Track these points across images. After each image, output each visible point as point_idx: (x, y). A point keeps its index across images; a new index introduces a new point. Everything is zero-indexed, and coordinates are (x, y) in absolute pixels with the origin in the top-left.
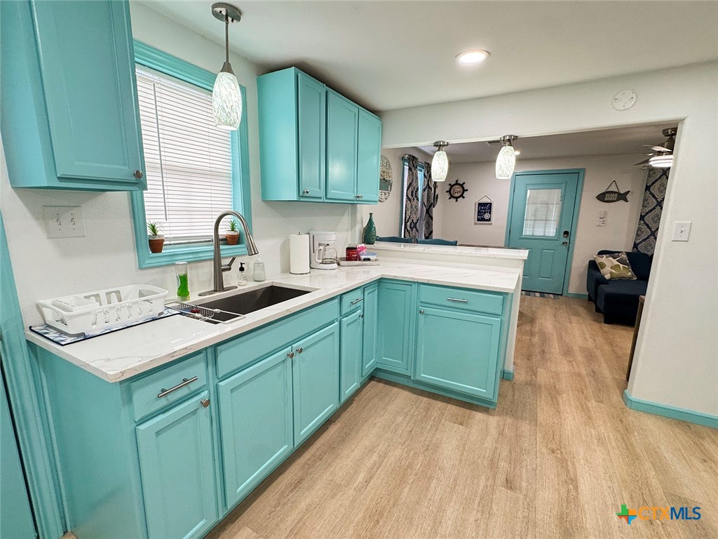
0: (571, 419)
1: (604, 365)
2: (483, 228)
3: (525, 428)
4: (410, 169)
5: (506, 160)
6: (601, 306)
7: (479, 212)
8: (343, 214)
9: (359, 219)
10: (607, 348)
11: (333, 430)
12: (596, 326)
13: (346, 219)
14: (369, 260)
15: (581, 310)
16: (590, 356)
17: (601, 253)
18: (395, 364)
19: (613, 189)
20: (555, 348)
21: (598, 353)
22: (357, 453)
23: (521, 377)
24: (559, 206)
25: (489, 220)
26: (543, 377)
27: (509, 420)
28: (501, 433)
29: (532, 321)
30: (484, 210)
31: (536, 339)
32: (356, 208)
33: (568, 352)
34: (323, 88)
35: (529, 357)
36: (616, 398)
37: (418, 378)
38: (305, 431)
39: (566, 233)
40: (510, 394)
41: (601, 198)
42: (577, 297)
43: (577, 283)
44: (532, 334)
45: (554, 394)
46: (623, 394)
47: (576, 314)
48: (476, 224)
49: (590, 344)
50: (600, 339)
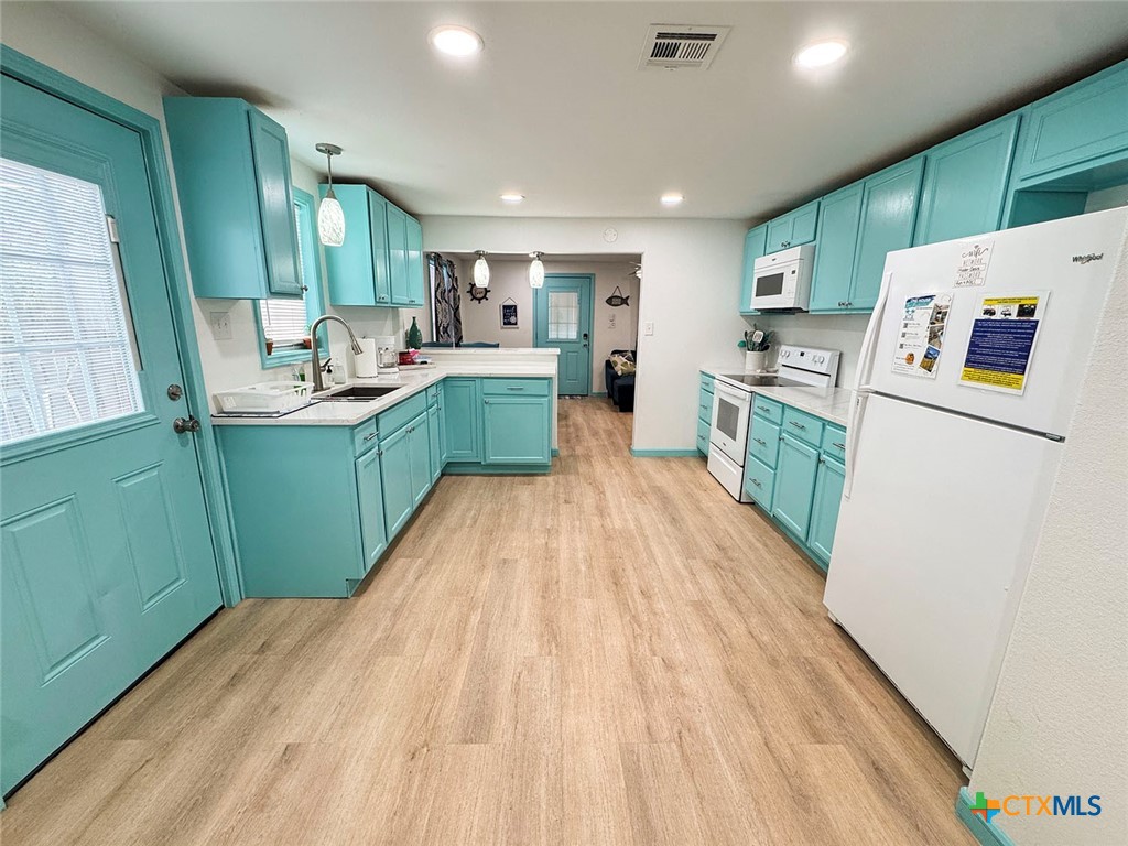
0: (599, 467)
1: (619, 437)
2: (510, 332)
3: (572, 478)
4: (437, 269)
5: (537, 273)
6: (617, 400)
7: (504, 315)
8: (386, 318)
9: (401, 324)
10: (621, 427)
11: (429, 508)
12: (614, 414)
13: (389, 323)
14: (426, 363)
15: (604, 405)
16: (610, 434)
17: (614, 352)
18: (465, 454)
19: (617, 294)
20: (586, 433)
21: (616, 431)
22: (458, 513)
23: (563, 453)
24: (578, 310)
25: (516, 324)
26: (579, 450)
27: (560, 476)
28: (557, 483)
29: (566, 418)
30: (509, 312)
31: (571, 429)
32: (398, 313)
33: (595, 434)
34: (383, 201)
35: (568, 441)
36: (626, 453)
37: (488, 461)
38: (418, 498)
39: (585, 335)
40: (559, 463)
41: (609, 301)
42: (600, 395)
43: (598, 384)
44: (567, 426)
45: (588, 458)
46: (630, 449)
47: (600, 408)
48: (502, 328)
49: (610, 426)
50: (616, 423)
